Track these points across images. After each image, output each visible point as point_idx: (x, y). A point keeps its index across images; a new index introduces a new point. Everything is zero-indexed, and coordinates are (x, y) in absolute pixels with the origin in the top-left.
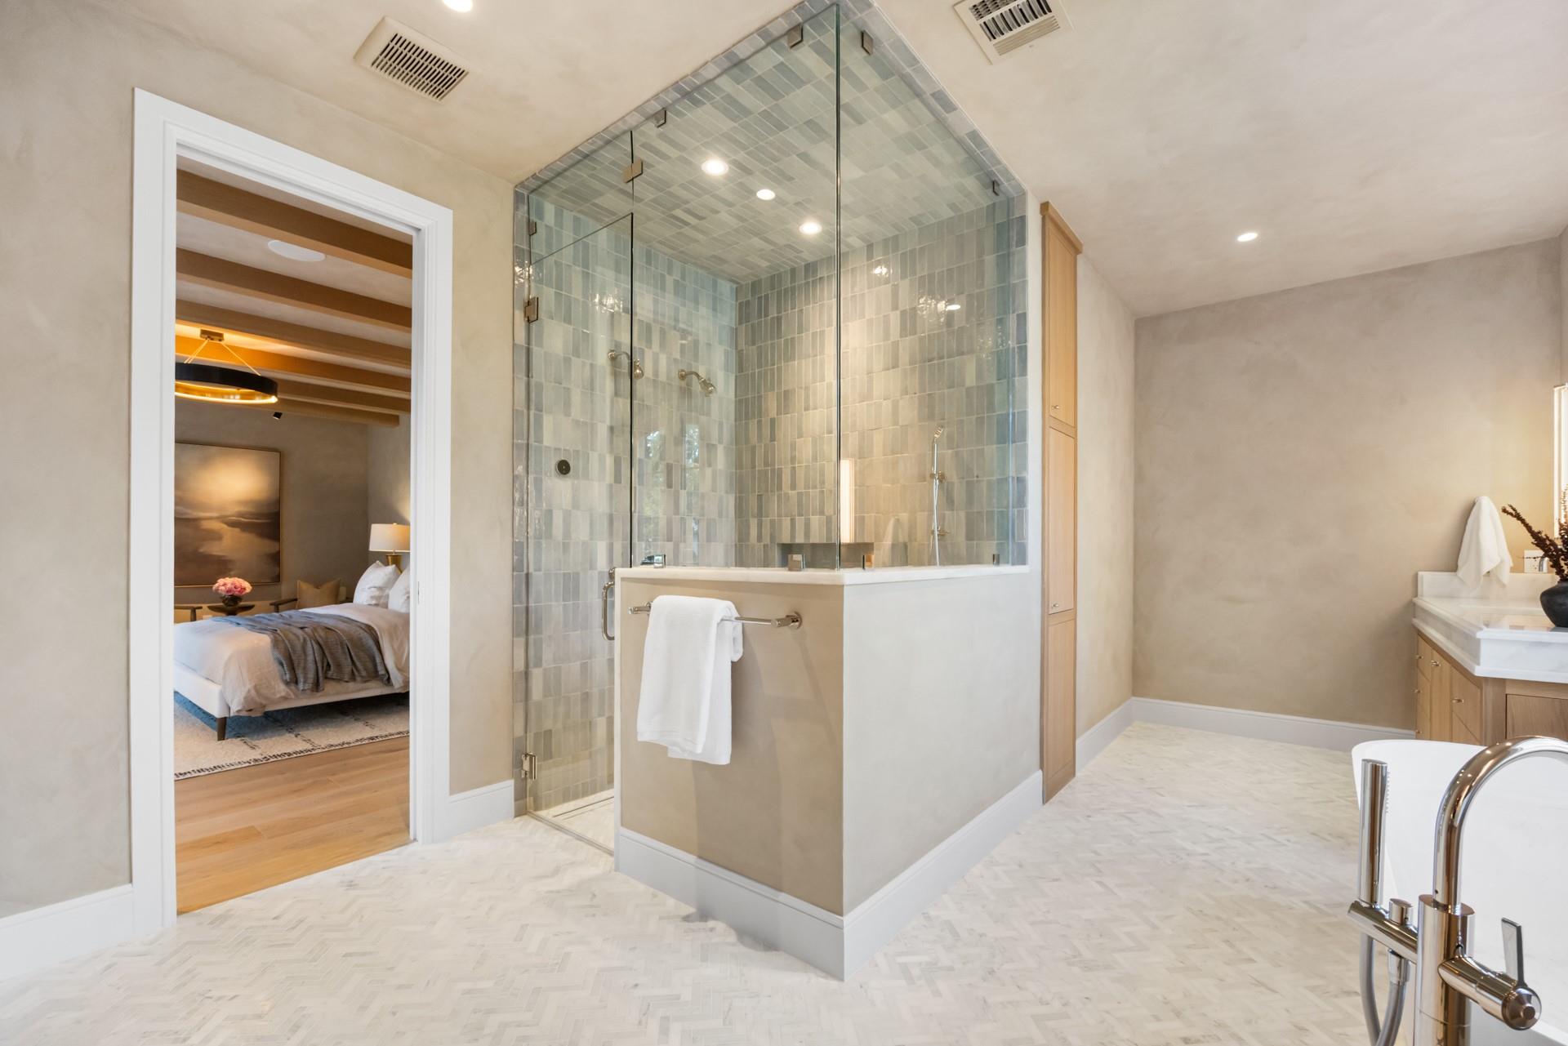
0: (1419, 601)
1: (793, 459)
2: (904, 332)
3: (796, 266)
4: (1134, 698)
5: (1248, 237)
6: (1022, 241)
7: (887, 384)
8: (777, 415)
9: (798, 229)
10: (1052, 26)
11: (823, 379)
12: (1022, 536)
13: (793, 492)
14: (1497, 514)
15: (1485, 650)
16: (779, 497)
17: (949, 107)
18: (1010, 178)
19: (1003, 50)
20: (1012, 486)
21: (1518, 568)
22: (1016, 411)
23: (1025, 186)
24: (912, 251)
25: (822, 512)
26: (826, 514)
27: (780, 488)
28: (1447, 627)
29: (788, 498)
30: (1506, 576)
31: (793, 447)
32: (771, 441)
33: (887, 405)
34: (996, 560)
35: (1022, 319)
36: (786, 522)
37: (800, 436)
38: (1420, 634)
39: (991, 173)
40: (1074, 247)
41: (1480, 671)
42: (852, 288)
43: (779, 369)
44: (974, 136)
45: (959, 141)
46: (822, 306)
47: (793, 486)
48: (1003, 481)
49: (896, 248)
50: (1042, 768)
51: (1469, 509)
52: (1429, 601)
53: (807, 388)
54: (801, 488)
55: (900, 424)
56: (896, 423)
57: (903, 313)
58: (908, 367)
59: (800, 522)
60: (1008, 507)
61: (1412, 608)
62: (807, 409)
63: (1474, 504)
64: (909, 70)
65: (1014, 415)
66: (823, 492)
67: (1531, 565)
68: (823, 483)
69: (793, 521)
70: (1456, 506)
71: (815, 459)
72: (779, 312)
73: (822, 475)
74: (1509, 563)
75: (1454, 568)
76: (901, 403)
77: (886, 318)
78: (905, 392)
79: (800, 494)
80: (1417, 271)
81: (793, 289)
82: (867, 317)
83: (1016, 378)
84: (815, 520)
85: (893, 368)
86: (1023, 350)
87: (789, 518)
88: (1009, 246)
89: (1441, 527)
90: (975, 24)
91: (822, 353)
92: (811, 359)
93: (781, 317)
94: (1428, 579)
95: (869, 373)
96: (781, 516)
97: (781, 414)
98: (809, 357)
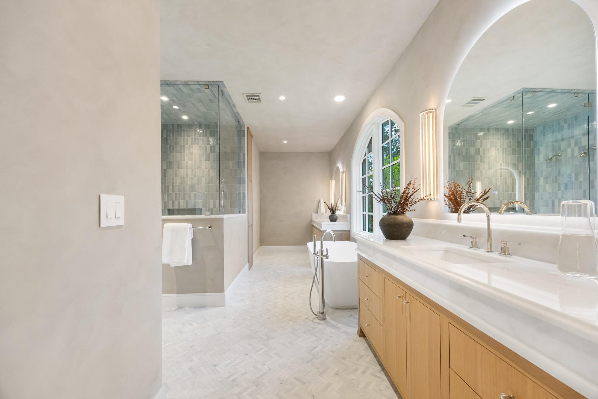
0: (312, 219)
1: (173, 183)
2: (211, 151)
3: (174, 123)
4: (260, 247)
5: (285, 142)
6: (244, 136)
7: (205, 165)
8: (167, 168)
9: (181, 117)
10: (260, 102)
11: (184, 160)
12: (245, 206)
13: (173, 193)
14: (323, 203)
15: (323, 226)
16: (168, 194)
17: (235, 107)
18: (242, 121)
19: (249, 102)
20: (242, 195)
21: (326, 212)
22: (243, 176)
23: (245, 124)
24: (214, 130)
25: (184, 199)
26: (186, 200)
27: (168, 191)
28: (317, 223)
29: (171, 195)
30: (325, 214)
31: (173, 179)
32: (164, 176)
33: (206, 171)
34: (240, 212)
35: (244, 155)
36: (171, 202)
37: (176, 176)
38: (313, 226)
39: (239, 120)
40: (252, 137)
41: (322, 230)
42: (195, 136)
43: (167, 154)
44: (238, 113)
45: (234, 113)
46: (184, 138)
47: (173, 191)
48: (240, 193)
49: (209, 128)
50: (248, 262)
51: (319, 201)
52: (314, 219)
53: (178, 162)
54: (176, 191)
55: (210, 176)
56: (209, 176)
57: (211, 146)
58: (213, 161)
59: (176, 202)
60: (241, 199)
61: (311, 221)
62: (178, 168)
63: (320, 200)
64: (229, 99)
65: (242, 177)
66: (185, 193)
67: (328, 211)
68: (185, 191)
69: (173, 202)
70: (317, 200)
71: (182, 183)
72: (167, 136)
73: (185, 188)
74: (325, 212)
75: (317, 213)
76: (210, 171)
77: (206, 147)
78: (212, 168)
79: (176, 194)
80: (311, 153)
81: (173, 131)
82: (200, 145)
83: (243, 169)
84: (182, 202)
85: (208, 160)
86: (244, 162)
87: (172, 201)
88: (241, 136)
89: (315, 205)
90: (246, 98)
91: (184, 152)
92: (180, 154)
93: (168, 138)
94: (314, 215)
95: (200, 161)
96: (169, 200)
97: (168, 168)
98: (179, 152)
